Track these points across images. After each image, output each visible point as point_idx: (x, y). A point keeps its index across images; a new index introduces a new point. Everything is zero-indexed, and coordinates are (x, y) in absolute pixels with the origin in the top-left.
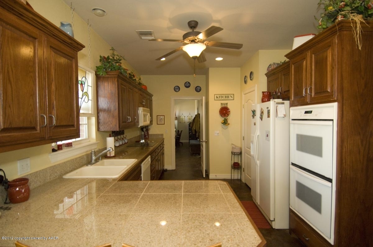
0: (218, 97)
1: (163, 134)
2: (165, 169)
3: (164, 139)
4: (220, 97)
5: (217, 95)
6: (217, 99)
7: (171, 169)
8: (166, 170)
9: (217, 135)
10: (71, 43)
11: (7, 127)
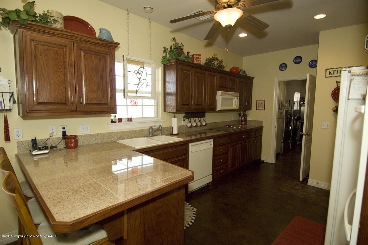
0: (332, 73)
1: (262, 121)
2: (262, 160)
3: (263, 126)
4: (335, 73)
5: (330, 70)
6: (330, 75)
7: (269, 162)
8: (263, 162)
9: (325, 127)
10: (103, 43)
11: (42, 102)
